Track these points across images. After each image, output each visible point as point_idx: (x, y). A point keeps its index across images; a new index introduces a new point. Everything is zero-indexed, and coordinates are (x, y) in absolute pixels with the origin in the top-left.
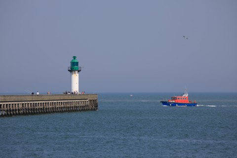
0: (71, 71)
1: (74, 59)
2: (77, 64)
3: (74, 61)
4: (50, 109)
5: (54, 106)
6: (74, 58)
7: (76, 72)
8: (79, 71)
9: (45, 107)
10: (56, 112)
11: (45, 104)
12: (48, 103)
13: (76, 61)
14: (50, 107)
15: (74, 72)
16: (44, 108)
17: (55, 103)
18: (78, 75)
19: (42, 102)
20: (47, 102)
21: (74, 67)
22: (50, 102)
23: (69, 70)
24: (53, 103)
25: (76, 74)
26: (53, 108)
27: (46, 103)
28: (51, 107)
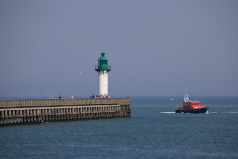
0: (99, 70)
1: (103, 56)
2: (106, 62)
3: (102, 59)
4: (74, 116)
5: (79, 113)
6: (103, 54)
7: (105, 72)
8: (108, 71)
9: (68, 113)
10: (81, 119)
11: (67, 110)
12: (72, 109)
13: (105, 59)
14: (74, 113)
15: (102, 72)
16: (67, 115)
17: (80, 108)
18: (107, 75)
19: (65, 107)
20: (70, 107)
21: (102, 66)
22: (75, 107)
23: (96, 70)
24: (77, 108)
25: (105, 74)
26: (77, 114)
27: (69, 109)
28: (76, 113)
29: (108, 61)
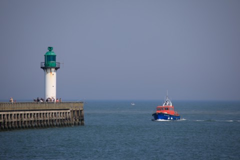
0: (46, 68)
1: (50, 51)
2: (54, 58)
3: (49, 54)
4: (13, 123)
5: (19, 120)
6: (50, 49)
7: (53, 70)
8: (56, 69)
9: (6, 121)
10: (23, 127)
11: (6, 117)
12: (11, 115)
13: (52, 54)
14: (14, 120)
15: (49, 70)
16: (4, 122)
17: (21, 114)
18: (55, 74)
20: (9, 113)
21: (49, 63)
22: (15, 113)
23: (42, 68)
24: (18, 114)
25: (53, 73)
26: (18, 122)
27: (8, 115)
28: (16, 120)
29: (56, 57)
